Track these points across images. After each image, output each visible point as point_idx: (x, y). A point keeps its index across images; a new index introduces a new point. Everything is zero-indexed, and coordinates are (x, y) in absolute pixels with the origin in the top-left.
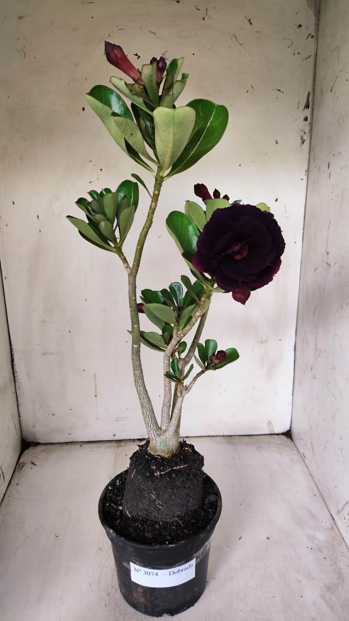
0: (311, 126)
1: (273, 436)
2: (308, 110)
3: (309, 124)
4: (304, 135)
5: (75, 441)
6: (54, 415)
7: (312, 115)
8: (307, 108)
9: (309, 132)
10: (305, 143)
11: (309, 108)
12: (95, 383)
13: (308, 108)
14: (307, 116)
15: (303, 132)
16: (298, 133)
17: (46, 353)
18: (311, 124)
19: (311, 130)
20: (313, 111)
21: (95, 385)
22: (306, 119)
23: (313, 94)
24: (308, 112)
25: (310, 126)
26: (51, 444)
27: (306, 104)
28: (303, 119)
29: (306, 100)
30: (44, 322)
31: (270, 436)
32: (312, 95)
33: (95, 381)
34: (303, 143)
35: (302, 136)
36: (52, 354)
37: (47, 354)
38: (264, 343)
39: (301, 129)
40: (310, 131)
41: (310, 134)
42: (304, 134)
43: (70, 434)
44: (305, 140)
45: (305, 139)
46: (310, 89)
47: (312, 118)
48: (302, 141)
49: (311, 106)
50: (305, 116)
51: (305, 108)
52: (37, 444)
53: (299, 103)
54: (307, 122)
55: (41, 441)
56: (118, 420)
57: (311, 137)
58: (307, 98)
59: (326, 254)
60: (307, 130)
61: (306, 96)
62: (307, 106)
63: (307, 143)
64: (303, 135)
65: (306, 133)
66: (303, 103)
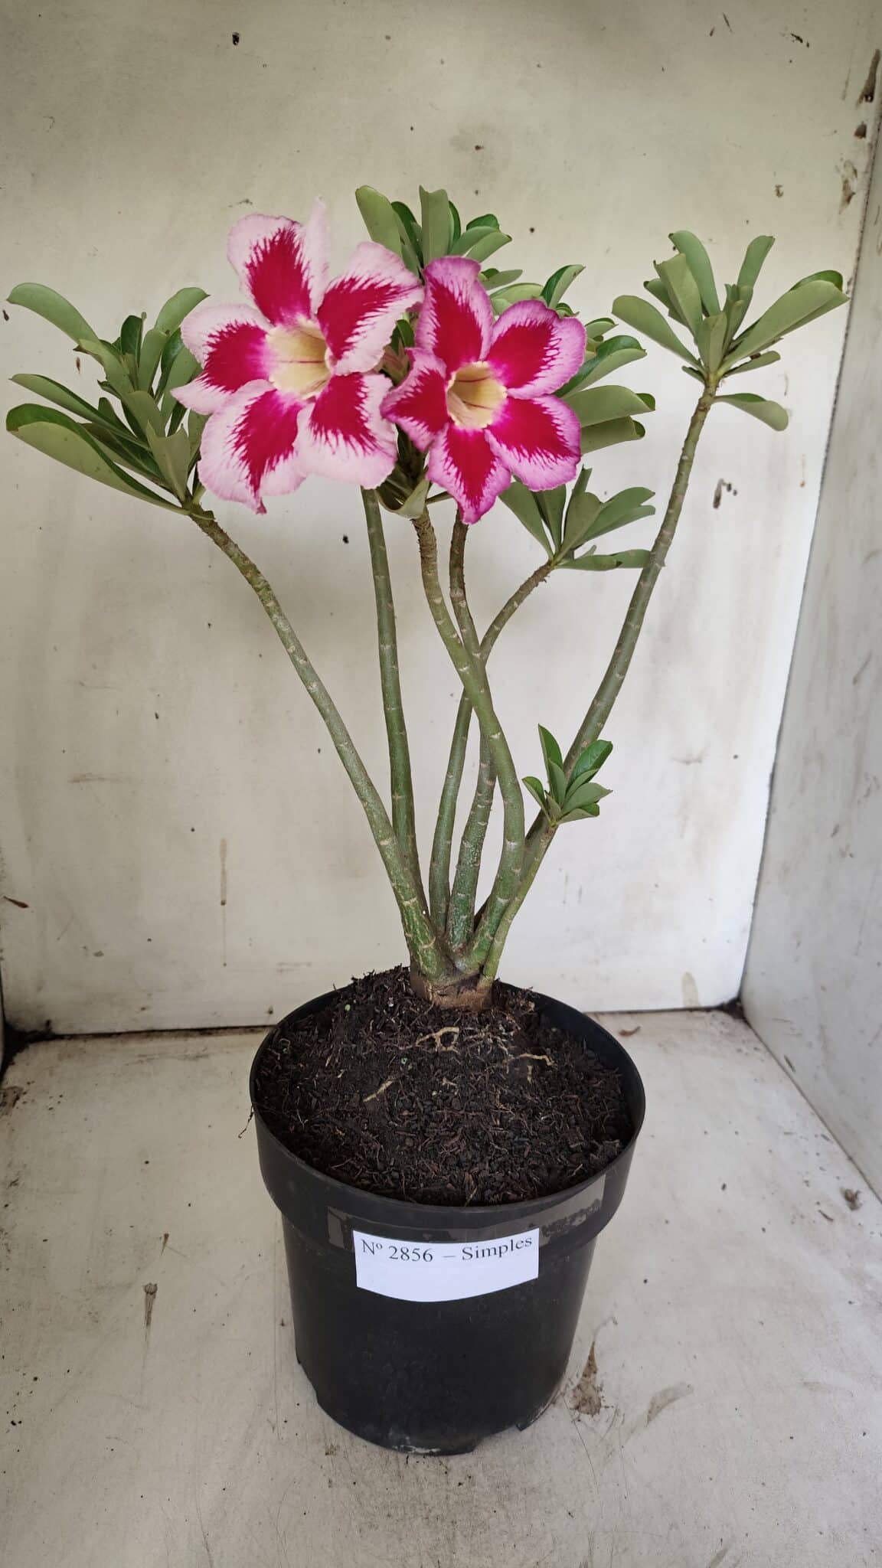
0: (873, 154)
1: (696, 1014)
2: (868, 103)
3: (867, 148)
4: (852, 178)
5: (157, 1027)
6: (99, 954)
7: (878, 122)
8: (867, 100)
9: (866, 172)
10: (852, 201)
11: (872, 101)
12: (223, 865)
13: (869, 98)
14: (866, 123)
15: (850, 170)
16: (838, 170)
17: (85, 776)
18: (873, 147)
19: (872, 164)
21: (224, 873)
22: (861, 133)
24: (868, 113)
25: (870, 153)
27: (866, 88)
28: (854, 130)
29: (866, 75)
30: (82, 684)
31: (688, 1013)
33: (223, 860)
34: (849, 199)
35: (846, 182)
36: (103, 779)
37: (88, 780)
38: (692, 765)
39: (845, 159)
40: (870, 168)
41: (868, 175)
42: (854, 177)
43: (143, 1009)
44: (854, 194)
45: (854, 191)
47: (879, 130)
48: (845, 194)
49: (880, 96)
50: (860, 123)
51: (861, 98)
52: (46, 1035)
53: (847, 83)
54: (863, 139)
55: (59, 1029)
56: (282, 971)
57: (869, 186)
58: (871, 68)
60: (862, 163)
61: (869, 64)
62: (868, 95)
63: (858, 201)
64: (850, 179)
65: (858, 174)
66: (859, 85)
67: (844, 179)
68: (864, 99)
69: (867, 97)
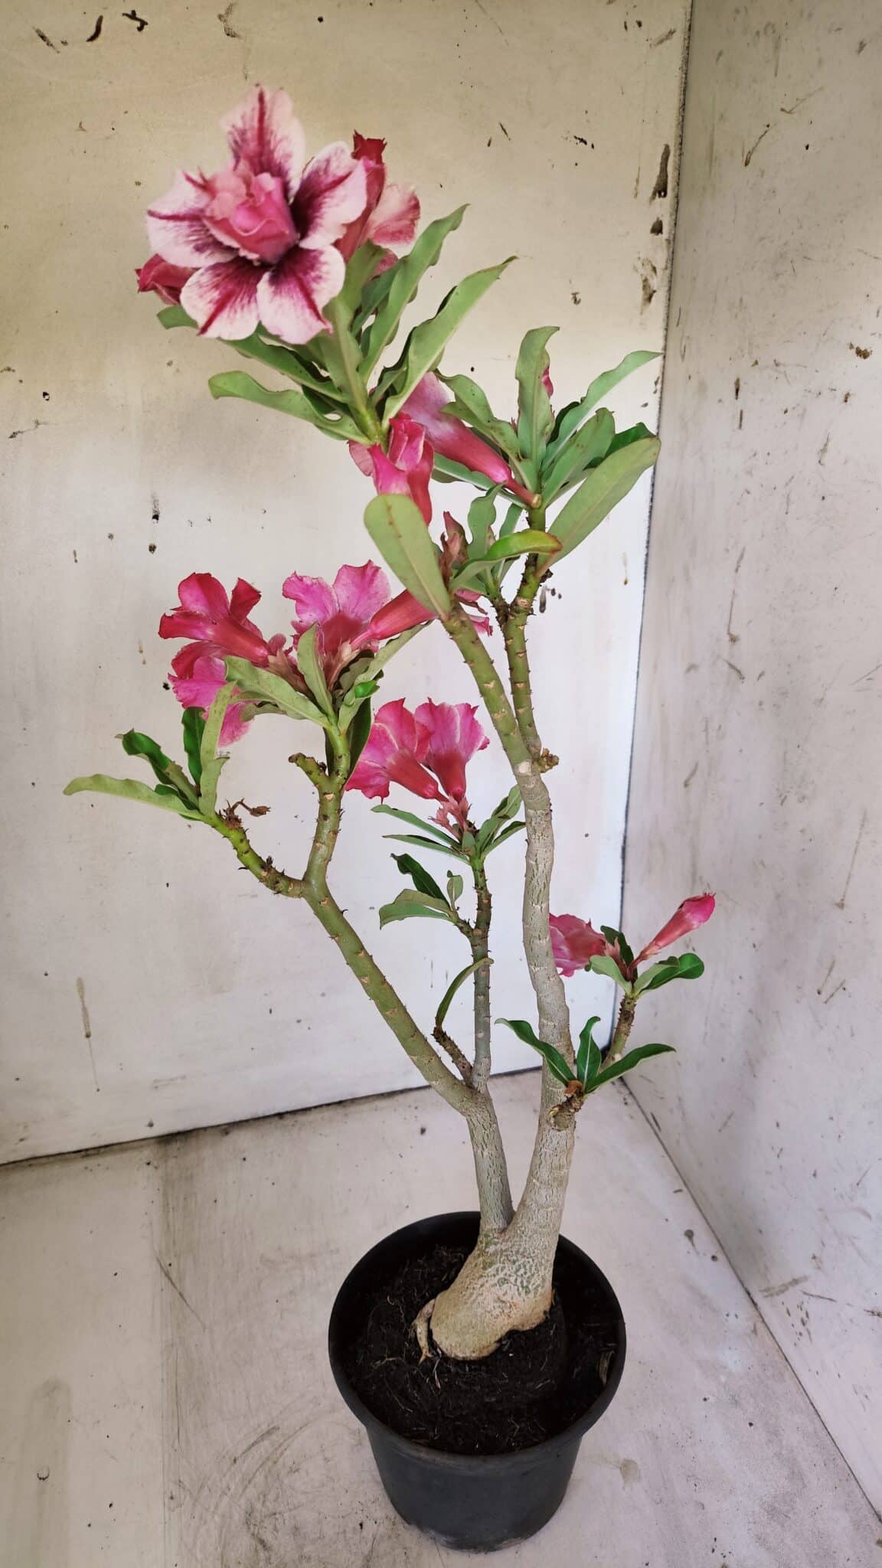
0: (671, 249)
2: (661, 199)
3: (665, 244)
4: (652, 276)
7: (674, 217)
8: (660, 196)
9: (666, 268)
10: (653, 299)
11: (665, 195)
12: (83, 1002)
13: (663, 194)
14: (661, 219)
15: (649, 268)
16: (635, 269)
18: (672, 241)
19: (672, 259)
20: (678, 203)
21: (84, 1009)
22: (657, 229)
23: (678, 152)
24: (662, 208)
25: (668, 248)
27: (657, 184)
28: (650, 227)
29: (657, 170)
32: (675, 156)
33: (82, 997)
34: (649, 299)
35: (646, 280)
39: (642, 258)
40: (669, 265)
41: (668, 272)
42: (653, 274)
44: (654, 292)
45: (655, 289)
46: (669, 136)
47: (675, 224)
48: (645, 293)
49: (673, 190)
50: (655, 220)
51: (654, 194)
53: (637, 181)
54: (660, 235)
56: (156, 1087)
57: (670, 282)
58: (661, 164)
59: (727, 638)
60: (660, 259)
61: (659, 160)
62: (661, 190)
63: (660, 298)
64: (649, 278)
65: (658, 270)
66: (651, 181)
67: (644, 278)
68: (657, 195)
69: (660, 193)
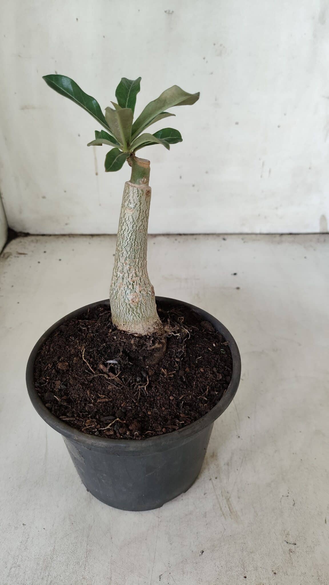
1: (326, 235)
5: (74, 233)
6: (44, 197)
17: (26, 106)
26: (43, 235)
30: (19, 56)
31: (322, 235)
36: (34, 108)
37: (28, 108)
43: (66, 224)
52: (27, 235)
55: (31, 232)
